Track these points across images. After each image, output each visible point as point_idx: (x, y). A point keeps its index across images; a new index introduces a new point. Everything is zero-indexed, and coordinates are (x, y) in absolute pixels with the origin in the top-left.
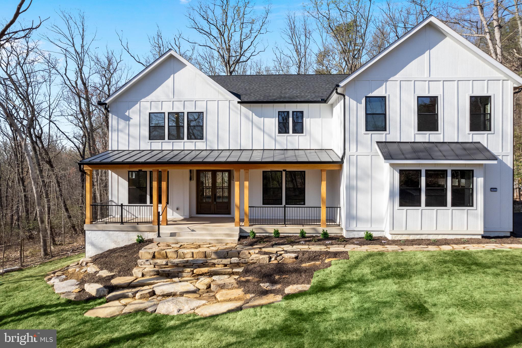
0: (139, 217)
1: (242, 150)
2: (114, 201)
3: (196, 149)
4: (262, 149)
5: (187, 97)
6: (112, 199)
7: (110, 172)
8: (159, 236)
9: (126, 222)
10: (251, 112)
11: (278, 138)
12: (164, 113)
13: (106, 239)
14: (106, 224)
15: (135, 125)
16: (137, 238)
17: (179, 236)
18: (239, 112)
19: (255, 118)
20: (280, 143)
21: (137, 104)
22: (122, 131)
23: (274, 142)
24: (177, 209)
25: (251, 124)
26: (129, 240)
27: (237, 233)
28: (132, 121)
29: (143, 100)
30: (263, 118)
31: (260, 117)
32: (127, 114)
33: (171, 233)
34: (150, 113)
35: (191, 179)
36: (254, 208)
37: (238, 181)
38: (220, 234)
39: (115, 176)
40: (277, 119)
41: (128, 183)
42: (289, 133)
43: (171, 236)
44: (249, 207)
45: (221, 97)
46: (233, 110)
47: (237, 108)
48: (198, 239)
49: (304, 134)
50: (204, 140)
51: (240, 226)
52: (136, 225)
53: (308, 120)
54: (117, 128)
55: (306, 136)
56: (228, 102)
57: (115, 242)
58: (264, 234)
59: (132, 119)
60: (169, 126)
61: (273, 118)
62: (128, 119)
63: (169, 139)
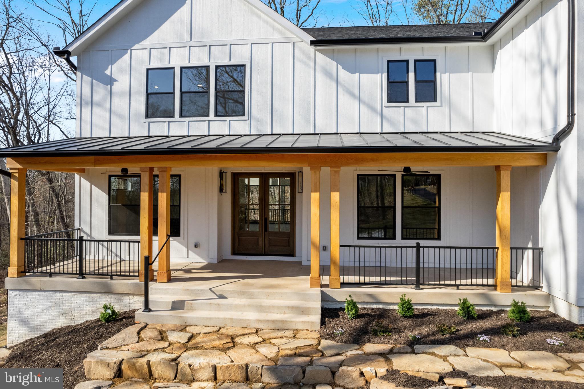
0: (127, 259)
1: (318, 134)
2: (84, 229)
3: (231, 134)
4: (356, 132)
5: (216, 38)
6: (80, 226)
7: (77, 176)
8: (147, 308)
9: (90, 274)
10: (335, 63)
11: (386, 111)
12: (173, 68)
13: (48, 308)
14: (51, 276)
15: (121, 94)
16: (103, 310)
17: (192, 309)
18: (312, 64)
19: (344, 74)
20: (389, 121)
21: (126, 53)
22: (99, 105)
23: (379, 119)
24: (196, 246)
25: (334, 85)
26: (93, 312)
27: (317, 305)
28: (116, 87)
29: (137, 46)
30: (357, 74)
31: (353, 72)
32: (108, 72)
33: (174, 302)
34: (148, 70)
35: (221, 190)
36: (352, 249)
37: (316, 192)
38: (279, 307)
39: (86, 184)
40: (385, 75)
41: (108, 196)
42: (407, 101)
43: (173, 309)
44: (341, 246)
45: (277, 37)
46: (300, 61)
47: (309, 57)
48: (231, 319)
49: (438, 103)
50: (246, 117)
51: (322, 286)
52: (107, 280)
53: (445, 76)
54: (90, 100)
55: (441, 106)
56: (290, 46)
57: (66, 314)
58: (374, 306)
59: (116, 81)
60: (182, 93)
61: (377, 73)
62: (110, 81)
63: (181, 116)
